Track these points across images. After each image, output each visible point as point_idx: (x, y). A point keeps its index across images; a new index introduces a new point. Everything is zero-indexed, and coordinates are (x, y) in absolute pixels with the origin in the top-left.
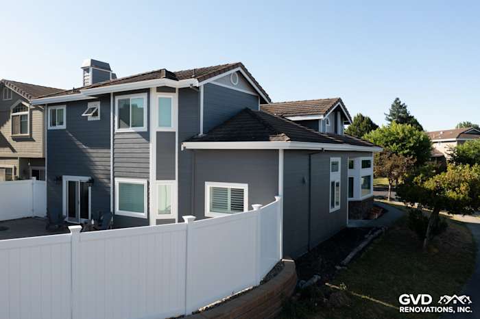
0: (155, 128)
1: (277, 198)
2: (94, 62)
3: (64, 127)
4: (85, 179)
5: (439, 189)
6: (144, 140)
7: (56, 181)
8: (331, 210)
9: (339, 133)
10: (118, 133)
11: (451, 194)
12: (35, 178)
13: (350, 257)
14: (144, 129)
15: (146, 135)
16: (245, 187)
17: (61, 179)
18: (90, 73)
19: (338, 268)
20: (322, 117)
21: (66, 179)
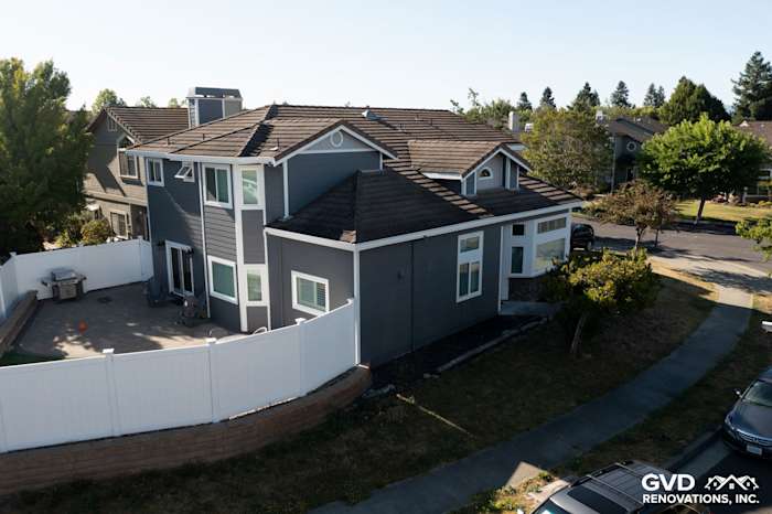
0: (240, 207)
1: (350, 301)
2: (199, 91)
3: (162, 184)
4: (187, 248)
5: (582, 286)
6: (229, 218)
7: (159, 246)
8: (459, 299)
9: (508, 186)
10: (208, 206)
11: (593, 294)
12: (140, 237)
13: (454, 362)
14: (229, 206)
15: (231, 213)
16: (325, 282)
17: (164, 244)
18: (196, 106)
19: (427, 376)
20: (459, 178)
21: (169, 245)
